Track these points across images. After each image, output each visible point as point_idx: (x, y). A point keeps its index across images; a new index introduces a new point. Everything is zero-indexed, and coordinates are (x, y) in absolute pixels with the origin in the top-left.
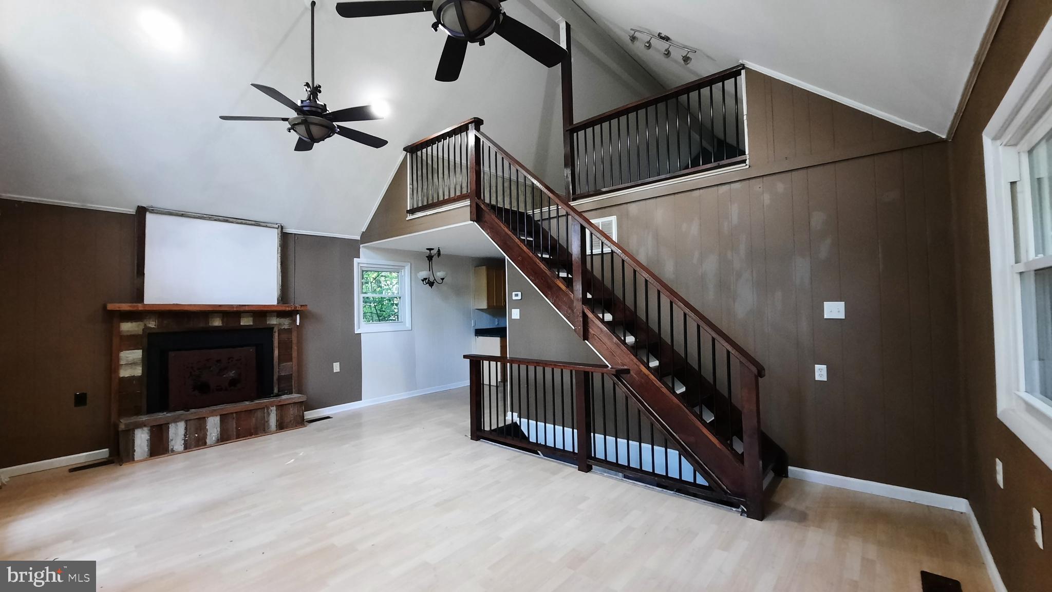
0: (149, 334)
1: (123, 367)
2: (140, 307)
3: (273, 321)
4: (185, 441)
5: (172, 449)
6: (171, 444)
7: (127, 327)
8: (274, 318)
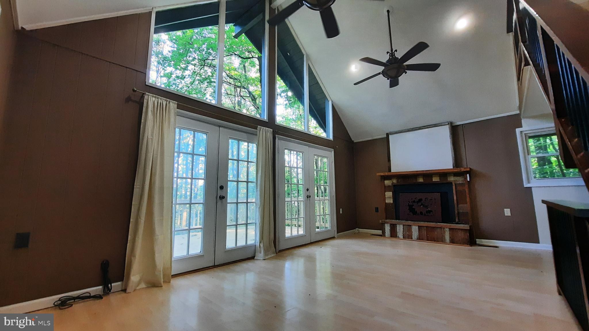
0: (394, 185)
1: (387, 198)
2: (389, 174)
3: (452, 179)
4: (403, 234)
5: (398, 237)
6: (398, 234)
7: (387, 183)
8: (452, 177)
